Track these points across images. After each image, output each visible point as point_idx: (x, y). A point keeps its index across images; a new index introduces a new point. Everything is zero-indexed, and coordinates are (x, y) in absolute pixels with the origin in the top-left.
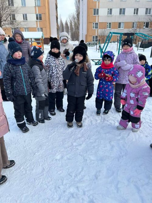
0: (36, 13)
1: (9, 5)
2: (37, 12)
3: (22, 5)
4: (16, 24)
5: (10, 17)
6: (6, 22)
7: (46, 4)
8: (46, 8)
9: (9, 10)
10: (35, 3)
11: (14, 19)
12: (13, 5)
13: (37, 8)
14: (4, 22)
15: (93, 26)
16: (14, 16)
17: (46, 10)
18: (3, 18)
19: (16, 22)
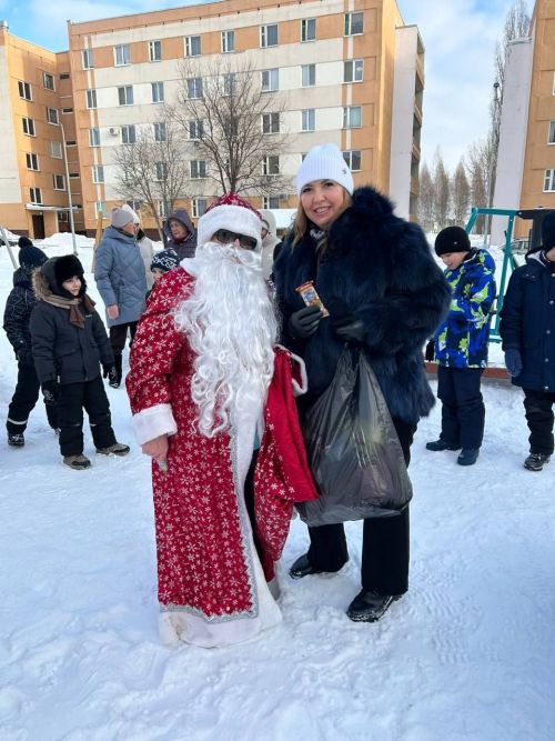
0: (343, 148)
1: (266, 130)
2: (348, 147)
3: (304, 127)
4: (278, 185)
5: (265, 166)
6: (250, 181)
7: (378, 120)
8: (377, 132)
9: (261, 144)
10: (345, 118)
11: (275, 169)
12: (276, 129)
13: (349, 133)
14: (243, 181)
15: (547, 181)
16: (275, 161)
17: (377, 137)
18: (241, 169)
19: (281, 179)
